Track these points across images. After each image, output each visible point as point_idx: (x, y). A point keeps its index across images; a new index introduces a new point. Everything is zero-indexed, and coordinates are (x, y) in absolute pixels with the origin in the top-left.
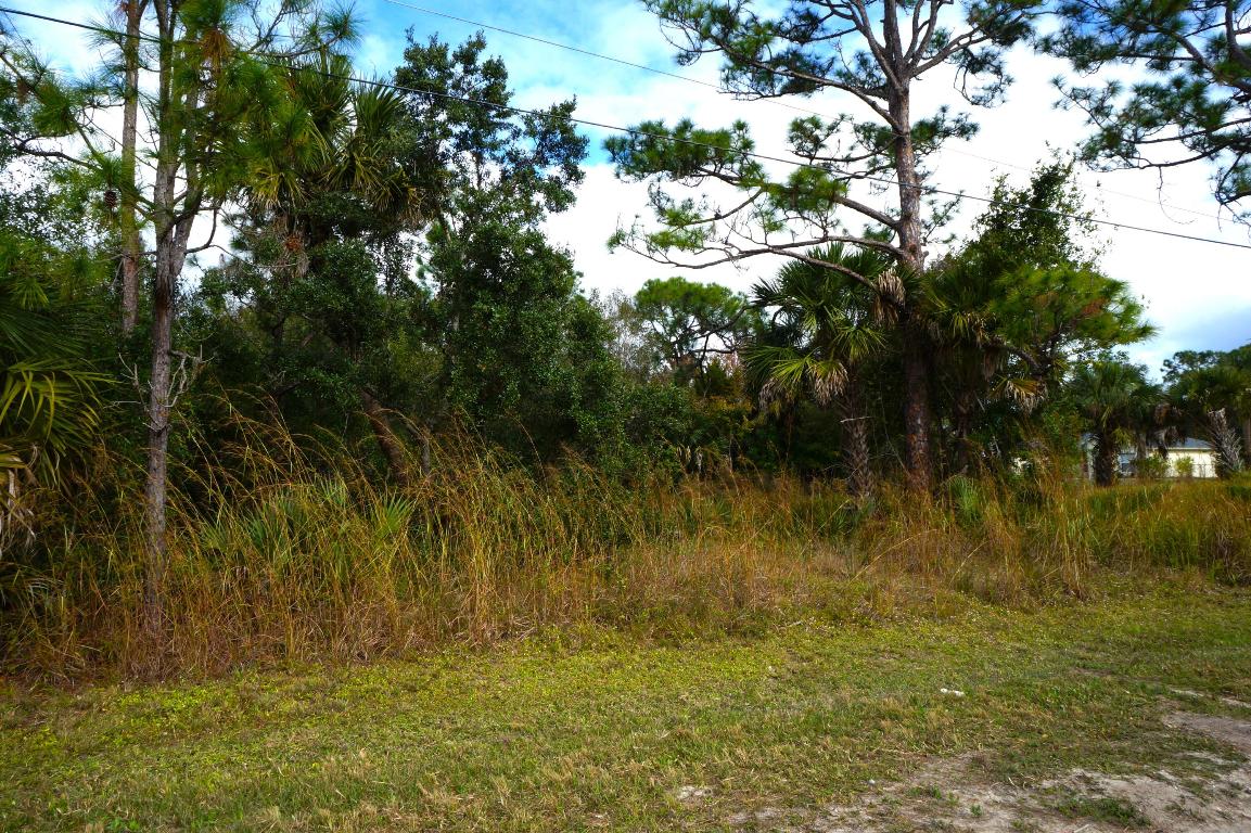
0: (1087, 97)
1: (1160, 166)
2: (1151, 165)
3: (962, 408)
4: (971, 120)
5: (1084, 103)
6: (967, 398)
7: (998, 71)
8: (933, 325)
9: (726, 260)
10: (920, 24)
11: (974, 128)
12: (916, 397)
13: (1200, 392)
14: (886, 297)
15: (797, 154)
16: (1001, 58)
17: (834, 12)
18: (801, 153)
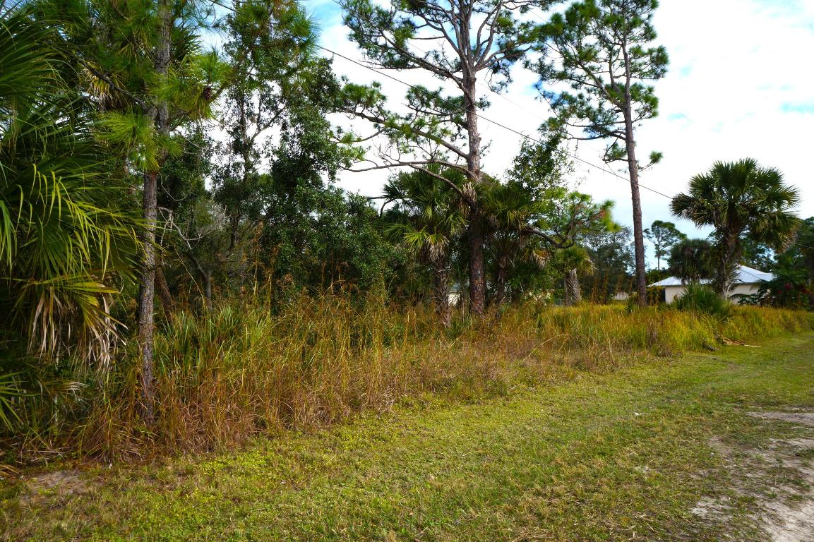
0: (551, 97)
1: (578, 139)
2: (573, 138)
3: (501, 265)
4: (489, 100)
5: (549, 100)
6: (504, 259)
7: (507, 74)
8: (493, 217)
9: (374, 168)
10: (481, 42)
11: (488, 104)
12: (478, 258)
13: (565, 259)
14: (466, 199)
15: (409, 106)
16: (510, 67)
17: (428, 24)
18: (411, 106)
